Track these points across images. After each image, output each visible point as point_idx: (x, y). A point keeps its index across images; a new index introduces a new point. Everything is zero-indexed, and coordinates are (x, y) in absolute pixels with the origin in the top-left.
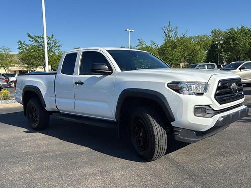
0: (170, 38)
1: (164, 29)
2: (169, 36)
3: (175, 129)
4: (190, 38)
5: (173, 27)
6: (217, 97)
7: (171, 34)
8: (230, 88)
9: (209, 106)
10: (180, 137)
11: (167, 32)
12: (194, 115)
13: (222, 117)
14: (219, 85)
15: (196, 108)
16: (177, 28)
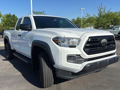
0: (101, 12)
1: (98, 7)
2: (101, 11)
3: (56, 70)
4: (116, 13)
5: (103, 6)
6: (86, 49)
7: (102, 10)
8: (100, 43)
9: (79, 55)
10: (59, 75)
11: (99, 9)
12: (67, 61)
13: (89, 64)
14: (90, 40)
15: (69, 56)
16: (105, 7)
